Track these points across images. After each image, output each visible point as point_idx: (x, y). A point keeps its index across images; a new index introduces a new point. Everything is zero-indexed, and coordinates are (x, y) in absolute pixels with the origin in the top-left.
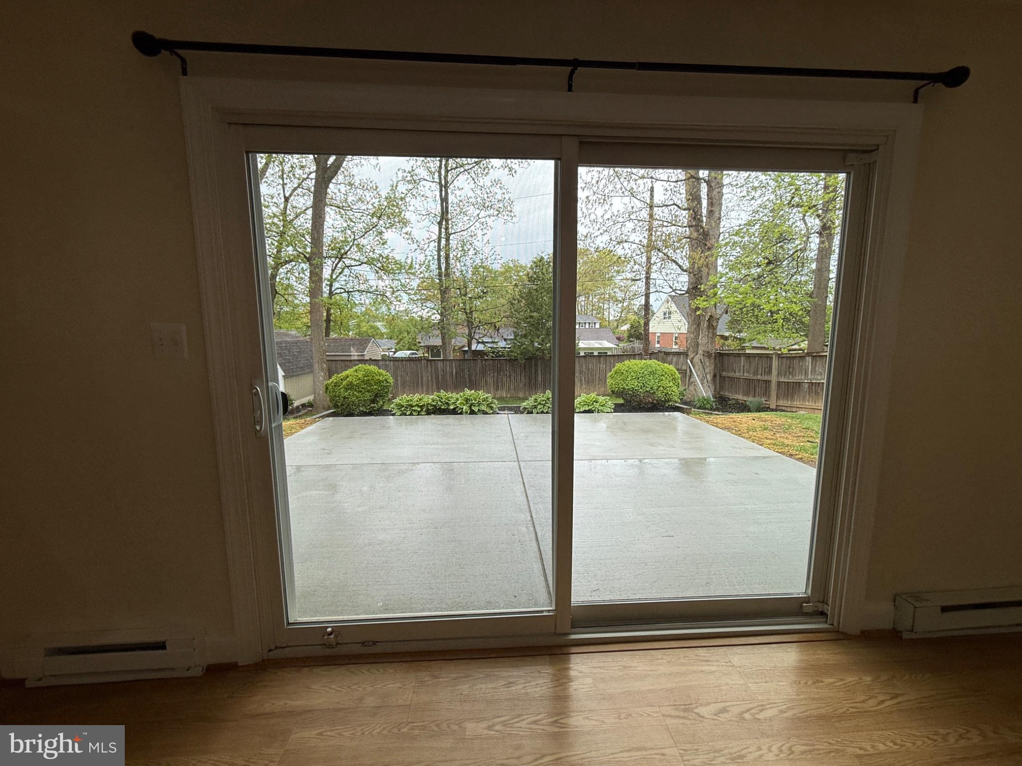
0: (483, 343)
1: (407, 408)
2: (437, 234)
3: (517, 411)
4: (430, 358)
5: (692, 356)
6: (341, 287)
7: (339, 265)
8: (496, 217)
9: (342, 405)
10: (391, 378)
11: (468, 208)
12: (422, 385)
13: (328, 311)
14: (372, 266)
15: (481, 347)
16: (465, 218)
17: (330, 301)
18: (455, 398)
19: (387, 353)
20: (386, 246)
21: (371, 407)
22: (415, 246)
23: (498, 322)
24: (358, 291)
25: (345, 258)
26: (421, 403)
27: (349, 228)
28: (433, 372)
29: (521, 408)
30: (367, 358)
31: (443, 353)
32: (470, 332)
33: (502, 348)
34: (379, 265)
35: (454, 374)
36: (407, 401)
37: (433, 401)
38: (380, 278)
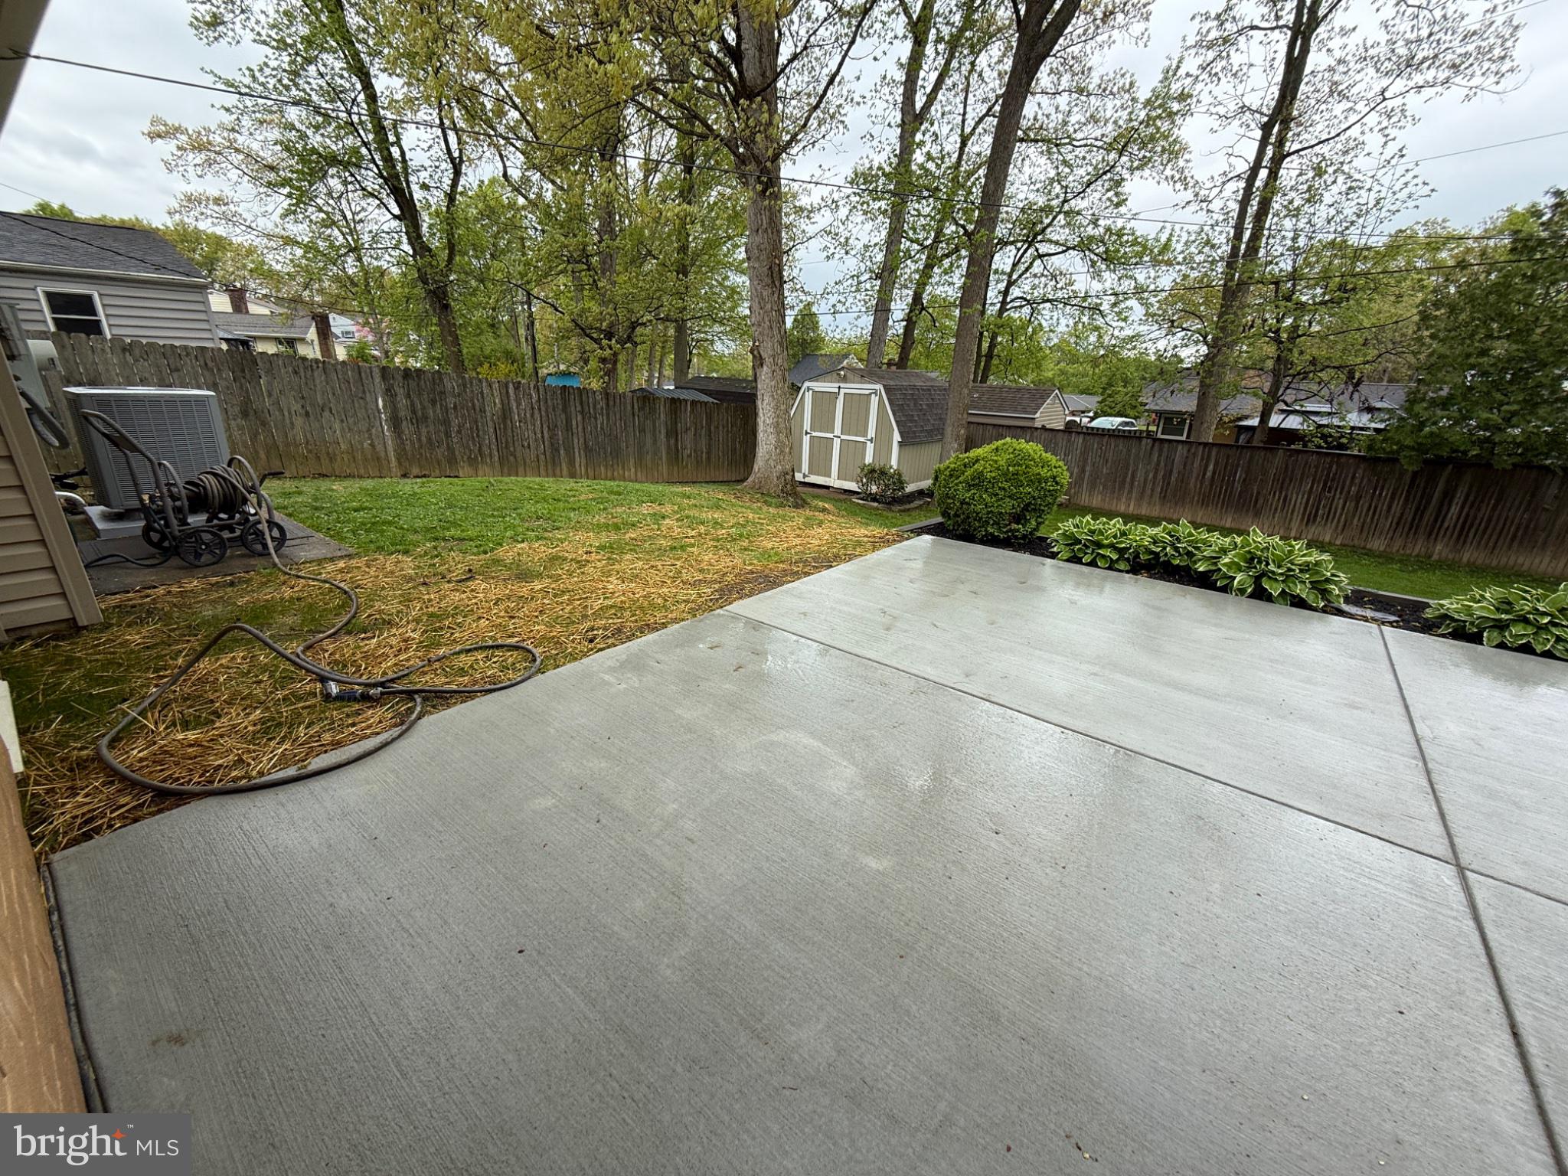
0: (1303, 413)
1: (1087, 547)
2: (1252, 157)
3: (1414, 618)
4: (1160, 436)
6: (1021, 295)
7: (1028, 254)
9: (956, 515)
10: (1067, 474)
11: (1359, 77)
12: (1132, 484)
13: (993, 338)
14: (1087, 253)
15: (1293, 422)
16: (1341, 107)
17: (999, 322)
18: (1217, 545)
19: (1078, 419)
20: (1123, 209)
21: (1011, 530)
23: (1366, 363)
24: (1051, 301)
25: (1041, 241)
26: (1122, 542)
27: (1059, 178)
28: (1162, 464)
29: (1429, 614)
30: (1038, 424)
31: (1191, 425)
32: (1276, 385)
33: (1353, 428)
34: (1102, 249)
35: (1209, 474)
36: (1090, 531)
37: (1155, 543)
38: (1097, 275)
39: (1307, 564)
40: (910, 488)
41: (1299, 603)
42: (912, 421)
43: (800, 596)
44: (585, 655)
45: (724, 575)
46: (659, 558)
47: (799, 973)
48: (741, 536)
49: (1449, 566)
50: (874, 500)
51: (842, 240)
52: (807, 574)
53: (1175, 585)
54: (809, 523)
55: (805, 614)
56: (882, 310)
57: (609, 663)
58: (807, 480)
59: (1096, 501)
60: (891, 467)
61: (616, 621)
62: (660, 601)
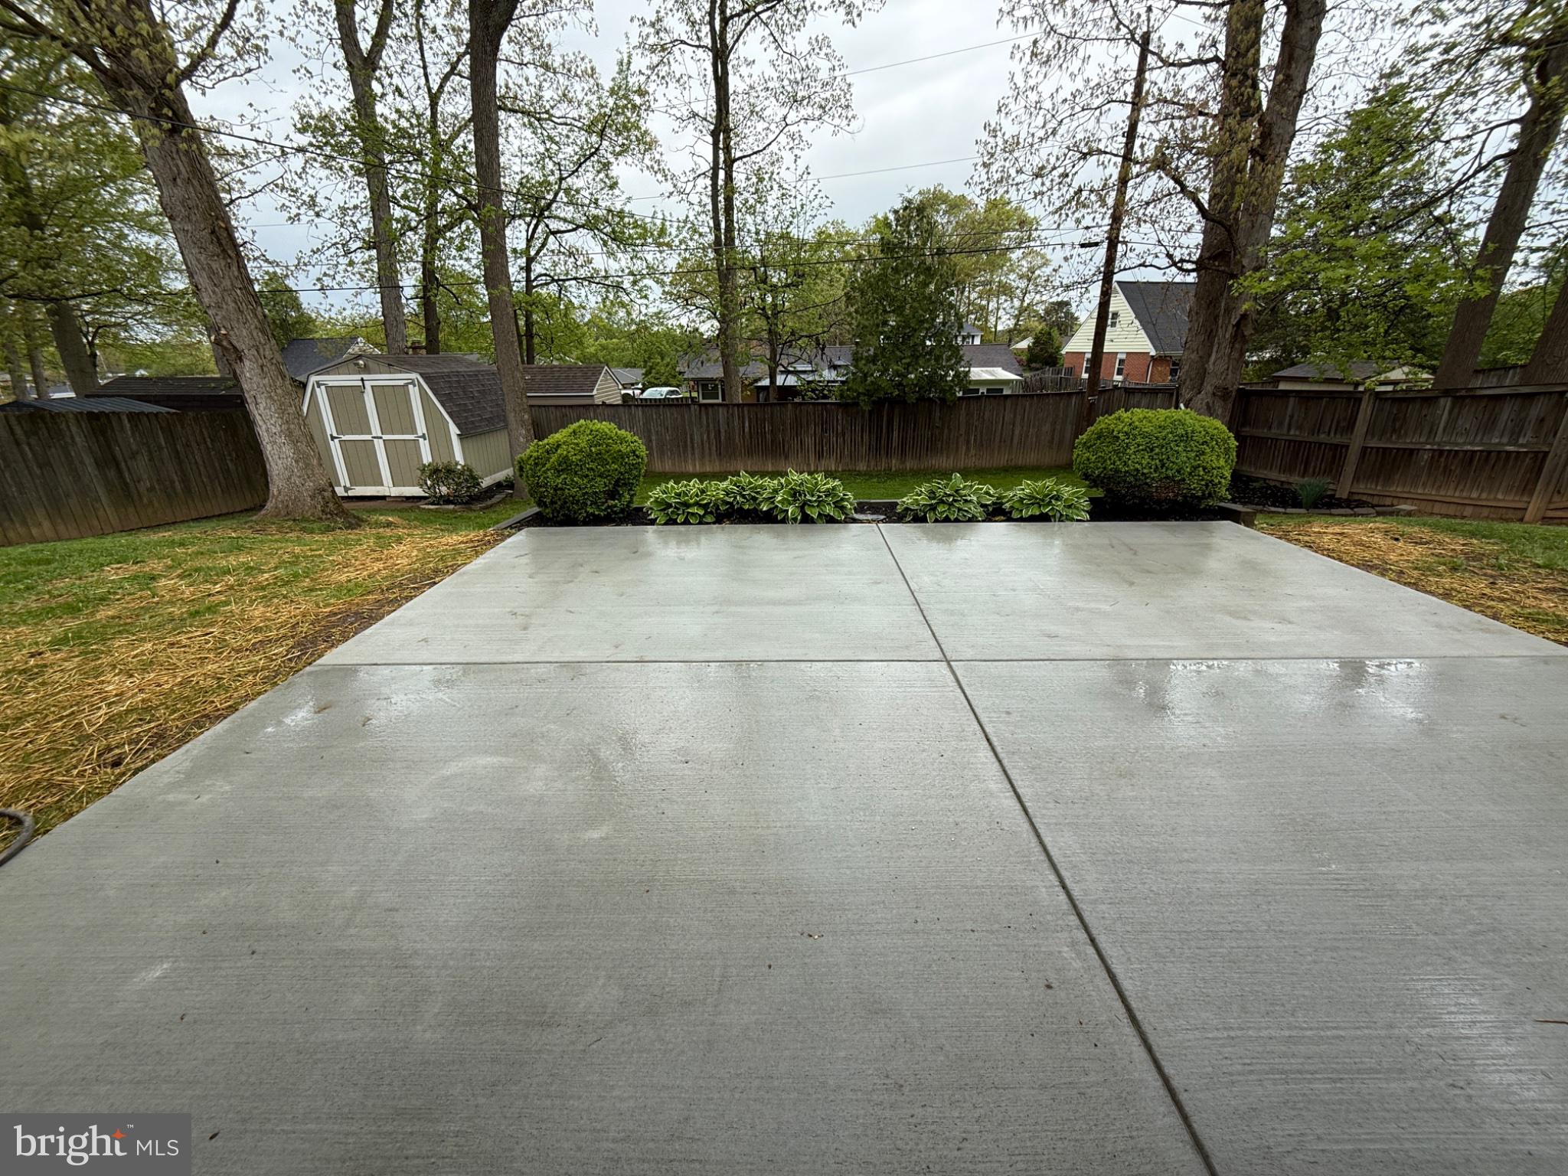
0: (796, 373)
1: (678, 509)
2: (710, 159)
3: (893, 514)
4: (702, 401)
5: (1188, 397)
6: (544, 272)
7: (539, 230)
8: (817, 123)
9: (553, 503)
10: (643, 447)
11: (767, 103)
12: (693, 448)
13: (528, 316)
14: (596, 232)
15: (791, 381)
16: (761, 126)
17: (529, 300)
18: (770, 488)
19: (630, 392)
20: (617, 192)
21: (609, 507)
22: (668, 187)
23: (824, 332)
24: (575, 279)
25: (548, 217)
26: (703, 499)
27: (548, 155)
28: (711, 425)
29: (899, 509)
30: (598, 401)
31: (723, 390)
32: (773, 352)
33: (828, 382)
34: (608, 229)
35: (747, 430)
36: (676, 494)
37: (727, 494)
38: (611, 254)
39: (828, 490)
40: (486, 482)
41: (831, 520)
42: (465, 411)
43: (411, 623)
44: (115, 784)
45: (293, 627)
46: (178, 630)
47: (565, 955)
48: (296, 575)
49: (901, 474)
50: (448, 502)
51: (305, 198)
52: (409, 598)
53: (750, 526)
54: (383, 543)
55: (425, 640)
56: (388, 285)
57: (166, 779)
58: (351, 493)
59: (668, 467)
60: (457, 463)
61: (146, 727)
62: (209, 682)
